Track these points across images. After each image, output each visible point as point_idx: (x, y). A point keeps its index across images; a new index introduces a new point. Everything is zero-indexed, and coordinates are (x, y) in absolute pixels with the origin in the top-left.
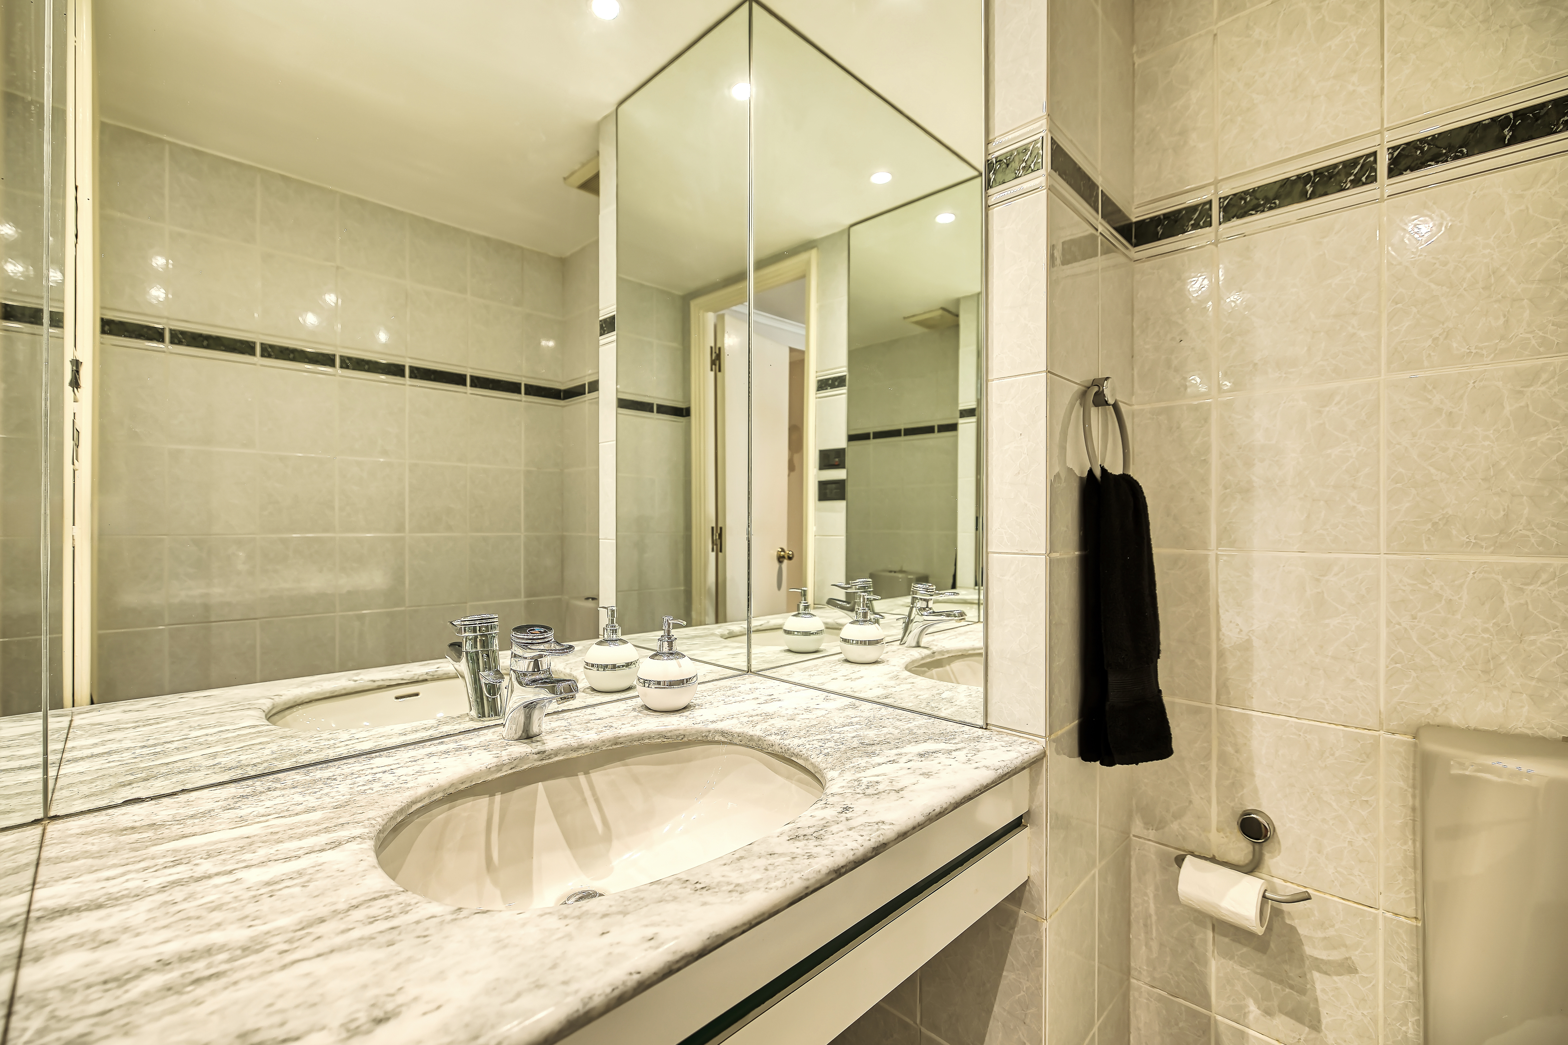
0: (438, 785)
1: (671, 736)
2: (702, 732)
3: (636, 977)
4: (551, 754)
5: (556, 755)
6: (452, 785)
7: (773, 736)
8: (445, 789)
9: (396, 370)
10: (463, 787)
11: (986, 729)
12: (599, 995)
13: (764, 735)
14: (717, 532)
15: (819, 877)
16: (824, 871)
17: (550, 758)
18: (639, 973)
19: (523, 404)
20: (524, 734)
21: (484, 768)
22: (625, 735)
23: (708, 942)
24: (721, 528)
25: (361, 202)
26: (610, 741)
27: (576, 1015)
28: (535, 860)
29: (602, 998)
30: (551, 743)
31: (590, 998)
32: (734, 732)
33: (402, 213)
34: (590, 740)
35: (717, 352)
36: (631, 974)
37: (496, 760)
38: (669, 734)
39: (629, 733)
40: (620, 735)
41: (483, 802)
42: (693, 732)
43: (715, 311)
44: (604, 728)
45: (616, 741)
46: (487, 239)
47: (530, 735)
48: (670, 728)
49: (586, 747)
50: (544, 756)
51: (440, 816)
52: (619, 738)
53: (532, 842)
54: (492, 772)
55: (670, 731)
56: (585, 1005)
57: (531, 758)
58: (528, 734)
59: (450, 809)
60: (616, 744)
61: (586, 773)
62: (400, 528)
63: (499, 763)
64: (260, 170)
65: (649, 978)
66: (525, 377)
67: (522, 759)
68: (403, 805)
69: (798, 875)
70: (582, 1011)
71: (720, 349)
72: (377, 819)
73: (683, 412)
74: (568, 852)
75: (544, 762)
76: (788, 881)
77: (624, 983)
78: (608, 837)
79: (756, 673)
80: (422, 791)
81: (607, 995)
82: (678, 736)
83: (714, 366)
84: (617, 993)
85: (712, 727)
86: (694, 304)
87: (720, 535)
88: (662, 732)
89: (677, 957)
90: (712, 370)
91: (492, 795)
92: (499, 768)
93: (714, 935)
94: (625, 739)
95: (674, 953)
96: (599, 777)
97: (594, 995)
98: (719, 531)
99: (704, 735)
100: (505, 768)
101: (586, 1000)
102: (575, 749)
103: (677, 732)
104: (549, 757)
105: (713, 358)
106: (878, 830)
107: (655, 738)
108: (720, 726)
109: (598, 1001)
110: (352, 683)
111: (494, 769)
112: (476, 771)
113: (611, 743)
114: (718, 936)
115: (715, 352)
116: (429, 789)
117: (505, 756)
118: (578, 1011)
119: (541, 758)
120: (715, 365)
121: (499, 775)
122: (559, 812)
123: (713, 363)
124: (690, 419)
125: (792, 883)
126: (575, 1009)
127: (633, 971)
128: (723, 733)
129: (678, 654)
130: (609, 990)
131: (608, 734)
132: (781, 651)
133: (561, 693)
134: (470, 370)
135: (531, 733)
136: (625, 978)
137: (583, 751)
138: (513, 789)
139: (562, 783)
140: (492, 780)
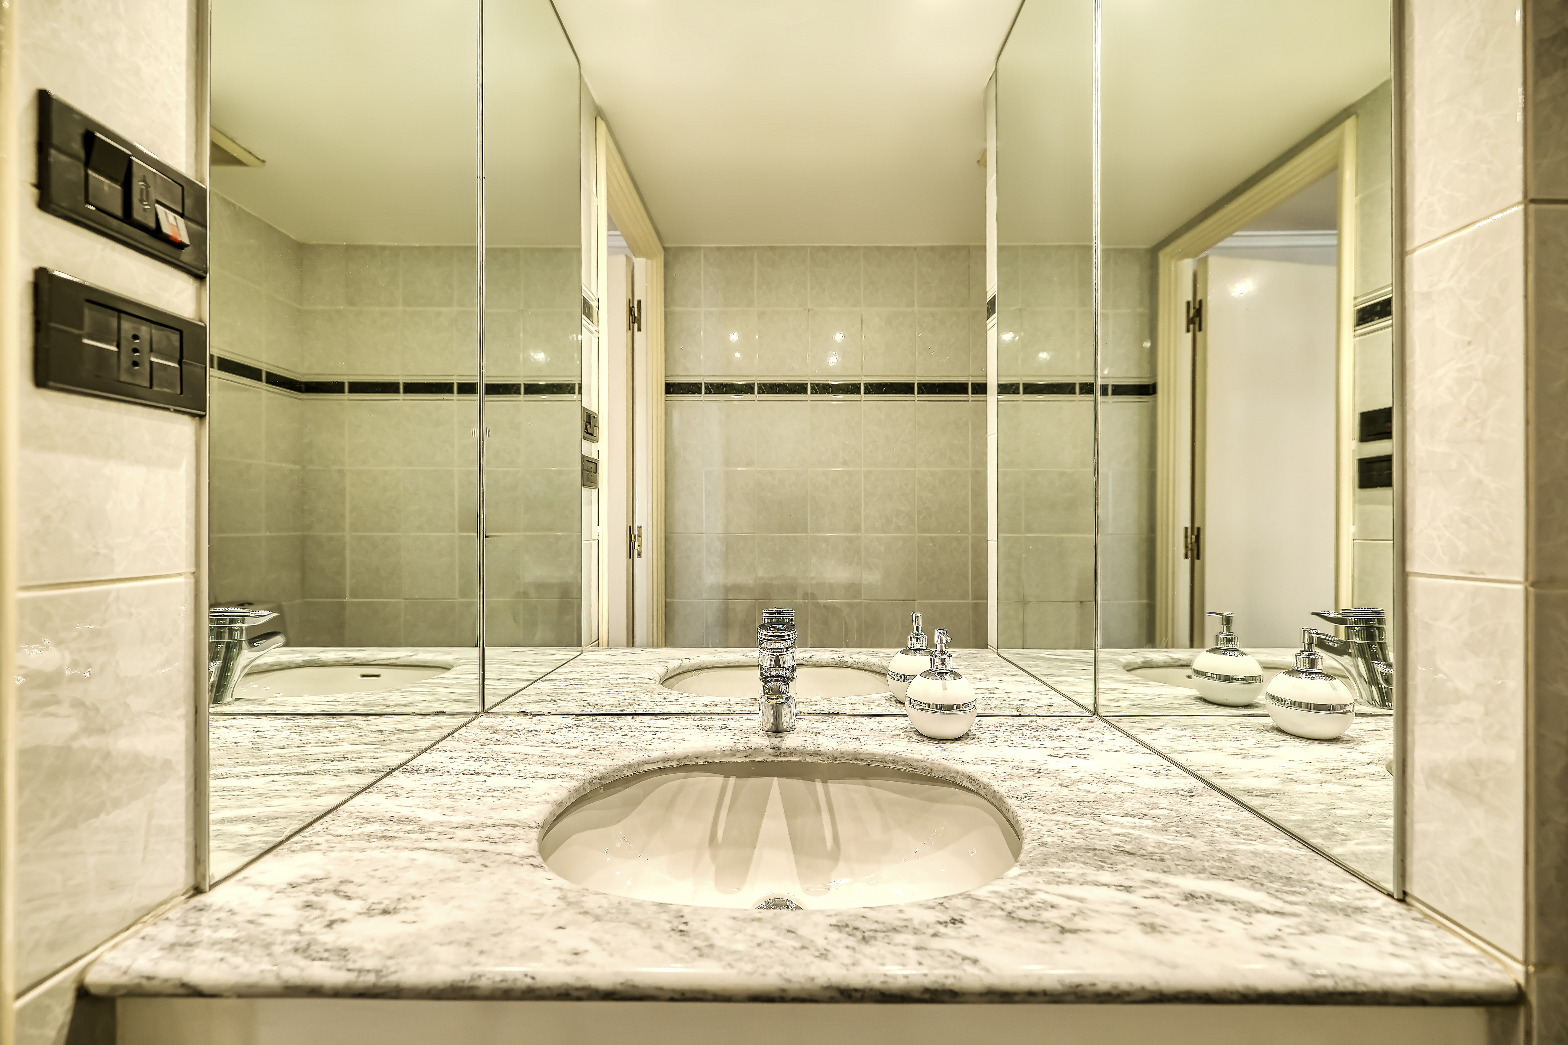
0: (672, 753)
1: (917, 766)
2: (950, 771)
3: (528, 981)
4: (786, 753)
5: (791, 755)
6: (686, 757)
7: (1014, 799)
8: (680, 759)
9: (852, 389)
10: (698, 761)
11: (1399, 900)
12: (488, 979)
13: (1005, 795)
14: (1192, 534)
15: (808, 985)
16: (822, 981)
17: (785, 756)
18: (533, 978)
19: (970, 403)
20: (774, 727)
21: (718, 749)
22: (867, 752)
23: (619, 987)
24: (1199, 529)
25: (826, 249)
26: (849, 755)
27: (460, 984)
28: (756, 851)
29: (489, 982)
30: (790, 742)
31: (480, 976)
32: (981, 781)
33: (857, 248)
34: (828, 748)
35: (1197, 306)
36: (526, 975)
37: (732, 744)
38: (914, 764)
39: (871, 751)
40: (861, 751)
41: (718, 780)
42: (941, 768)
43: (1194, 255)
44: (850, 740)
45: (856, 756)
46: (932, 248)
47: (780, 730)
48: (917, 757)
49: (823, 755)
50: (779, 752)
51: (674, 782)
52: (860, 754)
53: (758, 833)
54: (726, 756)
55: (917, 761)
56: (472, 979)
57: (765, 751)
58: (777, 728)
59: (685, 777)
60: (856, 759)
61: (824, 781)
62: (857, 529)
63: (733, 749)
64: (756, 247)
65: (541, 989)
66: (972, 376)
67: (757, 751)
68: (633, 761)
69: (780, 969)
70: (467, 984)
71: (1200, 302)
72: (600, 767)
73: (1147, 390)
74: (792, 856)
75: (779, 759)
76: (761, 970)
77: (515, 980)
78: (835, 856)
79: (1102, 718)
80: (656, 754)
81: (494, 982)
82: (925, 769)
83: (1191, 326)
84: (504, 985)
85: (961, 768)
86: (1162, 256)
87: (1198, 538)
88: (907, 759)
89: (579, 984)
90: (1188, 331)
91: (727, 776)
92: (733, 753)
93: (630, 983)
94: (867, 756)
95: (578, 979)
96: (836, 788)
97: (484, 975)
98: (1196, 533)
99: (952, 775)
100: (738, 755)
101: (475, 976)
102: (812, 754)
103: (924, 764)
104: (784, 754)
105: (1191, 315)
106: (954, 967)
107: (899, 763)
108: (970, 769)
109: (484, 983)
110: (744, 657)
111: (728, 752)
112: (711, 750)
113: (851, 757)
114: (634, 987)
115: (1194, 308)
116: (664, 755)
117: (742, 743)
118: (463, 981)
119: (776, 754)
120: (1194, 323)
121: (733, 760)
122: (791, 812)
123: (1190, 321)
124: (1156, 397)
125: (764, 975)
126: (463, 978)
127: (530, 974)
128: (971, 779)
129: (951, 673)
130: (498, 979)
131: (850, 747)
132: (1189, 697)
133: (768, 692)
134: (917, 378)
135: (781, 728)
136: (519, 976)
137: (820, 758)
138: (748, 776)
139: (797, 784)
140: (729, 763)
